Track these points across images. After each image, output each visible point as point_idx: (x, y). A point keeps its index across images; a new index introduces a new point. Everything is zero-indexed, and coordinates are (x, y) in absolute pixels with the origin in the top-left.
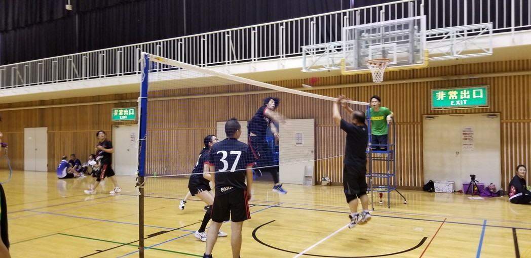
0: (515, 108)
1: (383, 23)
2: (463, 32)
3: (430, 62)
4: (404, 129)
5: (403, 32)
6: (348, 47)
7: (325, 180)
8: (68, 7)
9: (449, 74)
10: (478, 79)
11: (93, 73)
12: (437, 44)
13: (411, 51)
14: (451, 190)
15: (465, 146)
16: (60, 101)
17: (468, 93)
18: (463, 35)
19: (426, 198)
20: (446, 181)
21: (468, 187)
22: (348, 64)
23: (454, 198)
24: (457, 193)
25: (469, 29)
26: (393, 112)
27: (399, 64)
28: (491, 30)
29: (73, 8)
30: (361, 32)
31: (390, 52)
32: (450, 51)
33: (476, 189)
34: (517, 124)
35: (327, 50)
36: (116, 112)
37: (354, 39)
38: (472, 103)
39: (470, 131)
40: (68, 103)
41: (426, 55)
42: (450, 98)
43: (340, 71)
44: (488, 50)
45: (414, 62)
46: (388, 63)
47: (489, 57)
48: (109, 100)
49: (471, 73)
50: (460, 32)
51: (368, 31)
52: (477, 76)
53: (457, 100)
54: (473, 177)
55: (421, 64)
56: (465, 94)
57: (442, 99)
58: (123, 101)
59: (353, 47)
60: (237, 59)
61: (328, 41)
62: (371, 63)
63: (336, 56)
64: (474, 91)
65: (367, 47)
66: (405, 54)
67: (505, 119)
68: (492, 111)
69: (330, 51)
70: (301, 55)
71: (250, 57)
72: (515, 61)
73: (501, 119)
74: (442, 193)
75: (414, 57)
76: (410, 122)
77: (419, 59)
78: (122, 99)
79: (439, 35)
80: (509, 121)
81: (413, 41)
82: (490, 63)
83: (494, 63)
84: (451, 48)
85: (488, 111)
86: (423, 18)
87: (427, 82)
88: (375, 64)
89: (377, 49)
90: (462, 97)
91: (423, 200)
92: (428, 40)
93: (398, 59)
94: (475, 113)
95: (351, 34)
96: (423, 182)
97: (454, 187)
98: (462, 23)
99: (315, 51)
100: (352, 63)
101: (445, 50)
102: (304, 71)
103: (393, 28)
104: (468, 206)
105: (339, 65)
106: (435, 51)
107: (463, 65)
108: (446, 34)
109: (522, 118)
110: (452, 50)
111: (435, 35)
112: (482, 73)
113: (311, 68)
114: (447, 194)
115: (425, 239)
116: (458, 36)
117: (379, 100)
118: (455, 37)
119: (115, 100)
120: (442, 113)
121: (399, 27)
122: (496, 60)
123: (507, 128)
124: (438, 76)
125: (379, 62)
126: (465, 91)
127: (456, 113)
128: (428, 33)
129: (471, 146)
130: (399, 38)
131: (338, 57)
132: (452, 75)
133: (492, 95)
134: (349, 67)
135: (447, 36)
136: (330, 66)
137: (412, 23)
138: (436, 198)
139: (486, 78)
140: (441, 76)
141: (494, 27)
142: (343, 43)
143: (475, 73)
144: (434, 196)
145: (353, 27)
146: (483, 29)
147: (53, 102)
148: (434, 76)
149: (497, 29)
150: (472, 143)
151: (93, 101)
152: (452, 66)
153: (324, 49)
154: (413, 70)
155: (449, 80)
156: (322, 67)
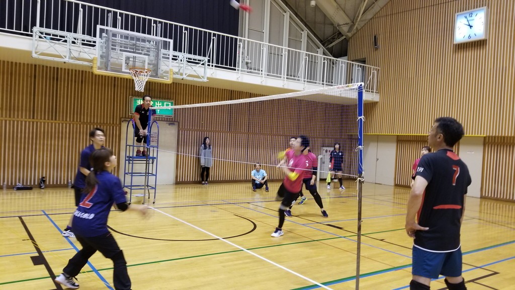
0: (187, 120)
28: (207, 63)
34: (188, 131)
38: (163, 113)
39: (156, 135)
41: (172, 73)
44: (203, 77)
55: (167, 80)
56: (159, 104)
64: (165, 103)
70: (31, 36)
73: (179, 127)
76: (110, 123)
79: (174, 56)
80: (183, 129)
85: (171, 120)
94: (162, 121)
108: (179, 57)
110: (180, 71)
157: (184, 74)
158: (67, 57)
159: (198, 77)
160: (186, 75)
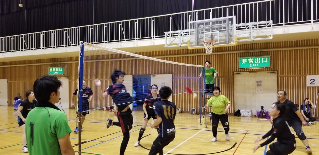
0: (285, 68)
1: (211, 19)
2: (257, 25)
3: (238, 42)
4: (223, 80)
5: (222, 25)
6: (191, 33)
7: (178, 110)
8: (20, 5)
9: (248, 49)
10: (265, 52)
11: (37, 46)
12: (242, 32)
13: (227, 36)
14: (250, 115)
15: (258, 90)
16: (16, 63)
17: (259, 60)
18: (257, 27)
19: (236, 120)
20: (247, 110)
21: (259, 113)
22: (191, 43)
23: (252, 120)
24: (253, 117)
25: (260, 24)
26: (217, 71)
27: (220, 43)
28: (272, 25)
29: (23, 5)
30: (199, 24)
31: (215, 36)
32: (249, 36)
33: (264, 114)
34: (287, 77)
35: (180, 34)
36: (51, 69)
37: (195, 28)
38: (262, 66)
39: (261, 81)
40: (20, 64)
41: (236, 38)
42: (249, 63)
43: (187, 47)
44: (270, 36)
45: (229, 42)
46: (214, 43)
47: (271, 39)
48: (47, 62)
49: (261, 48)
50: (255, 25)
51: (203, 24)
52: (264, 50)
53: (254, 63)
54: (262, 108)
55: (233, 43)
56: (258, 60)
57: (245, 63)
58: (55, 63)
59: (195, 32)
60: (126, 38)
61: (180, 29)
62: (205, 43)
63: (184, 38)
64: (263, 58)
65: (203, 33)
66: (224, 38)
67: (280, 74)
68: (273, 70)
69: (181, 35)
70: (165, 37)
71: (134, 37)
72: (285, 42)
73: (278, 74)
74: (245, 117)
75: (229, 39)
76: (227, 76)
77: (232, 40)
78: (55, 62)
79: (243, 27)
80: (282, 75)
81: (228, 30)
82: (271, 43)
83: (274, 43)
84: (250, 34)
85: (271, 70)
86: (234, 17)
87: (236, 53)
88: (207, 43)
89: (208, 35)
90: (256, 62)
91: (234, 121)
92: (237, 29)
93: (220, 40)
94: (263, 71)
95: (194, 26)
96: (234, 111)
97: (252, 113)
98: (256, 21)
99: (172, 35)
100: (194, 42)
101: (246, 35)
102: (166, 46)
103: (217, 22)
104: (260, 124)
105: (186, 43)
106: (241, 36)
107: (256, 44)
108: (247, 26)
109: (289, 74)
110: (250, 36)
111: (241, 27)
112: (267, 48)
113: (170, 45)
114: (248, 118)
115: (236, 144)
116: (253, 28)
117: (210, 63)
118: (252, 28)
119: (50, 62)
120: (245, 71)
121: (221, 22)
122: (275, 41)
123: (281, 80)
124: (242, 50)
125: (209, 42)
126: (258, 58)
127: (253, 71)
128: (237, 26)
129: (261, 90)
130: (221, 28)
131: (186, 39)
132: (250, 49)
133: (272, 61)
134: (192, 44)
135: (247, 27)
136: (181, 44)
137: (228, 20)
138: (241, 120)
139: (269, 51)
140: (244, 50)
141: (273, 23)
142: (189, 30)
143: (263, 48)
144: (240, 119)
145: (194, 22)
146: (267, 24)
147: (11, 63)
148: (240, 50)
149: (275, 24)
150: (261, 88)
151: (36, 63)
152: (250, 44)
153: (178, 33)
154: (229, 47)
155: (248, 52)
156: (177, 44)
157: (252, 37)
158: (180, 44)
159: (266, 36)
160: (253, 37)
